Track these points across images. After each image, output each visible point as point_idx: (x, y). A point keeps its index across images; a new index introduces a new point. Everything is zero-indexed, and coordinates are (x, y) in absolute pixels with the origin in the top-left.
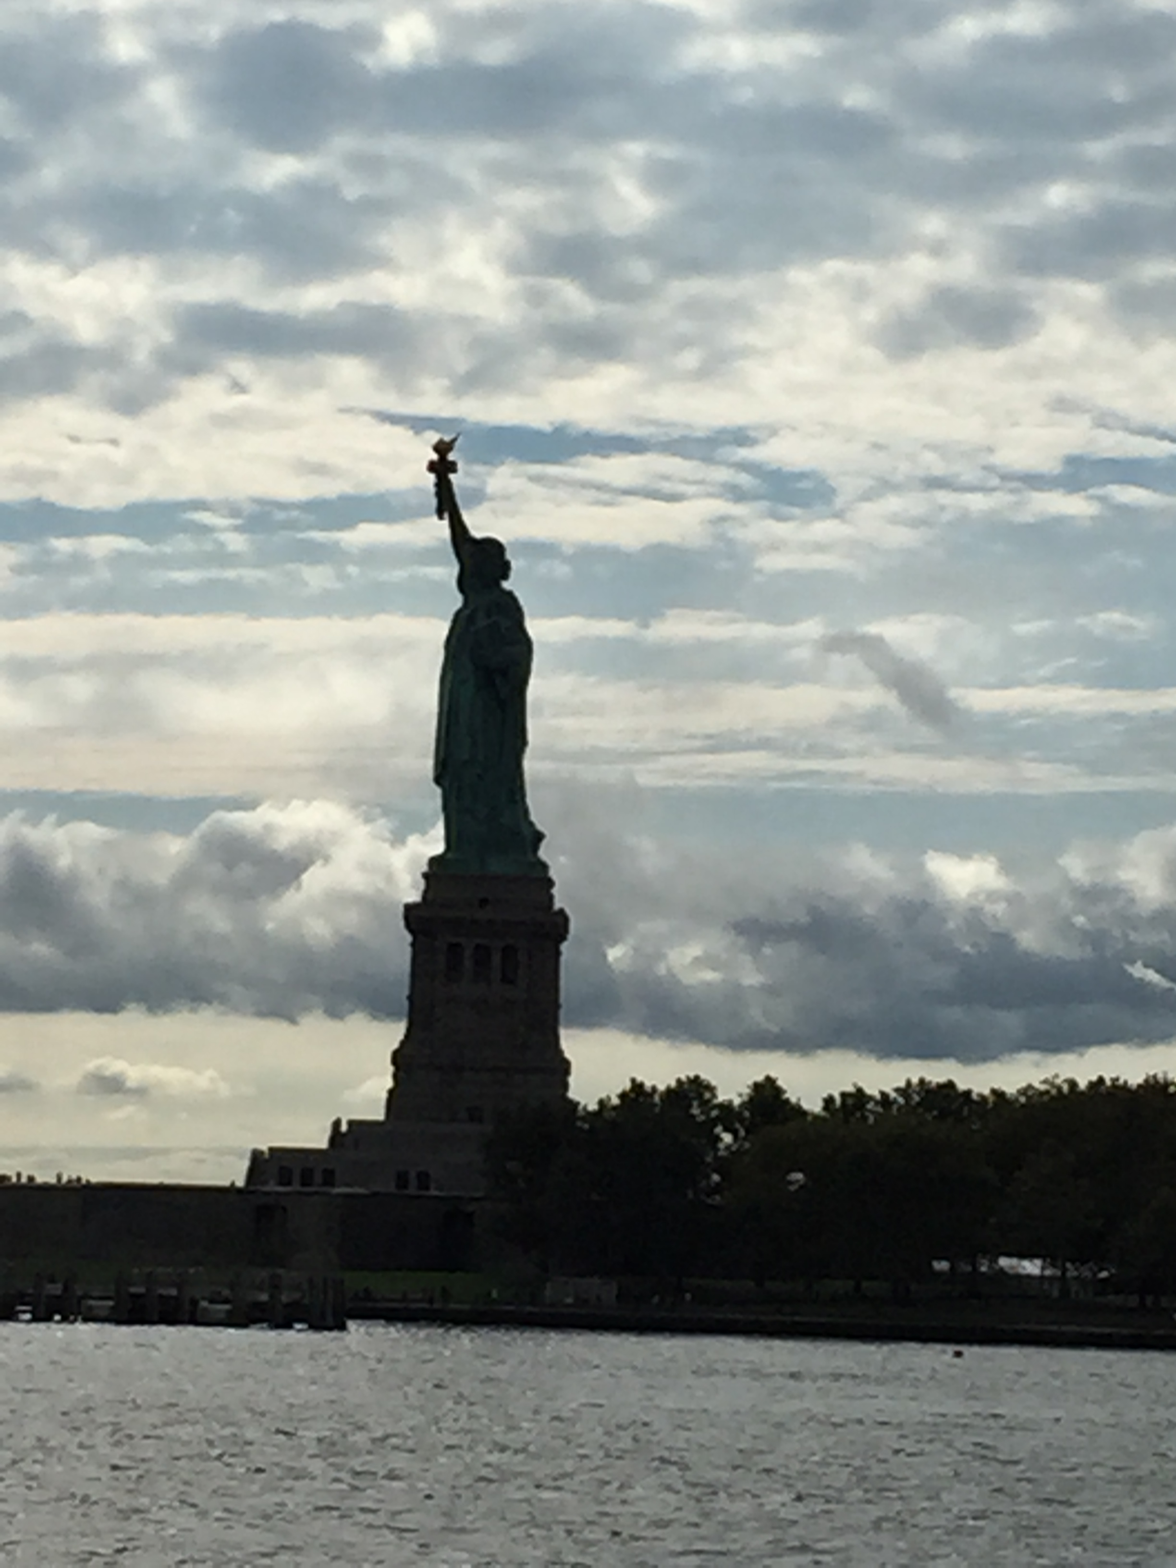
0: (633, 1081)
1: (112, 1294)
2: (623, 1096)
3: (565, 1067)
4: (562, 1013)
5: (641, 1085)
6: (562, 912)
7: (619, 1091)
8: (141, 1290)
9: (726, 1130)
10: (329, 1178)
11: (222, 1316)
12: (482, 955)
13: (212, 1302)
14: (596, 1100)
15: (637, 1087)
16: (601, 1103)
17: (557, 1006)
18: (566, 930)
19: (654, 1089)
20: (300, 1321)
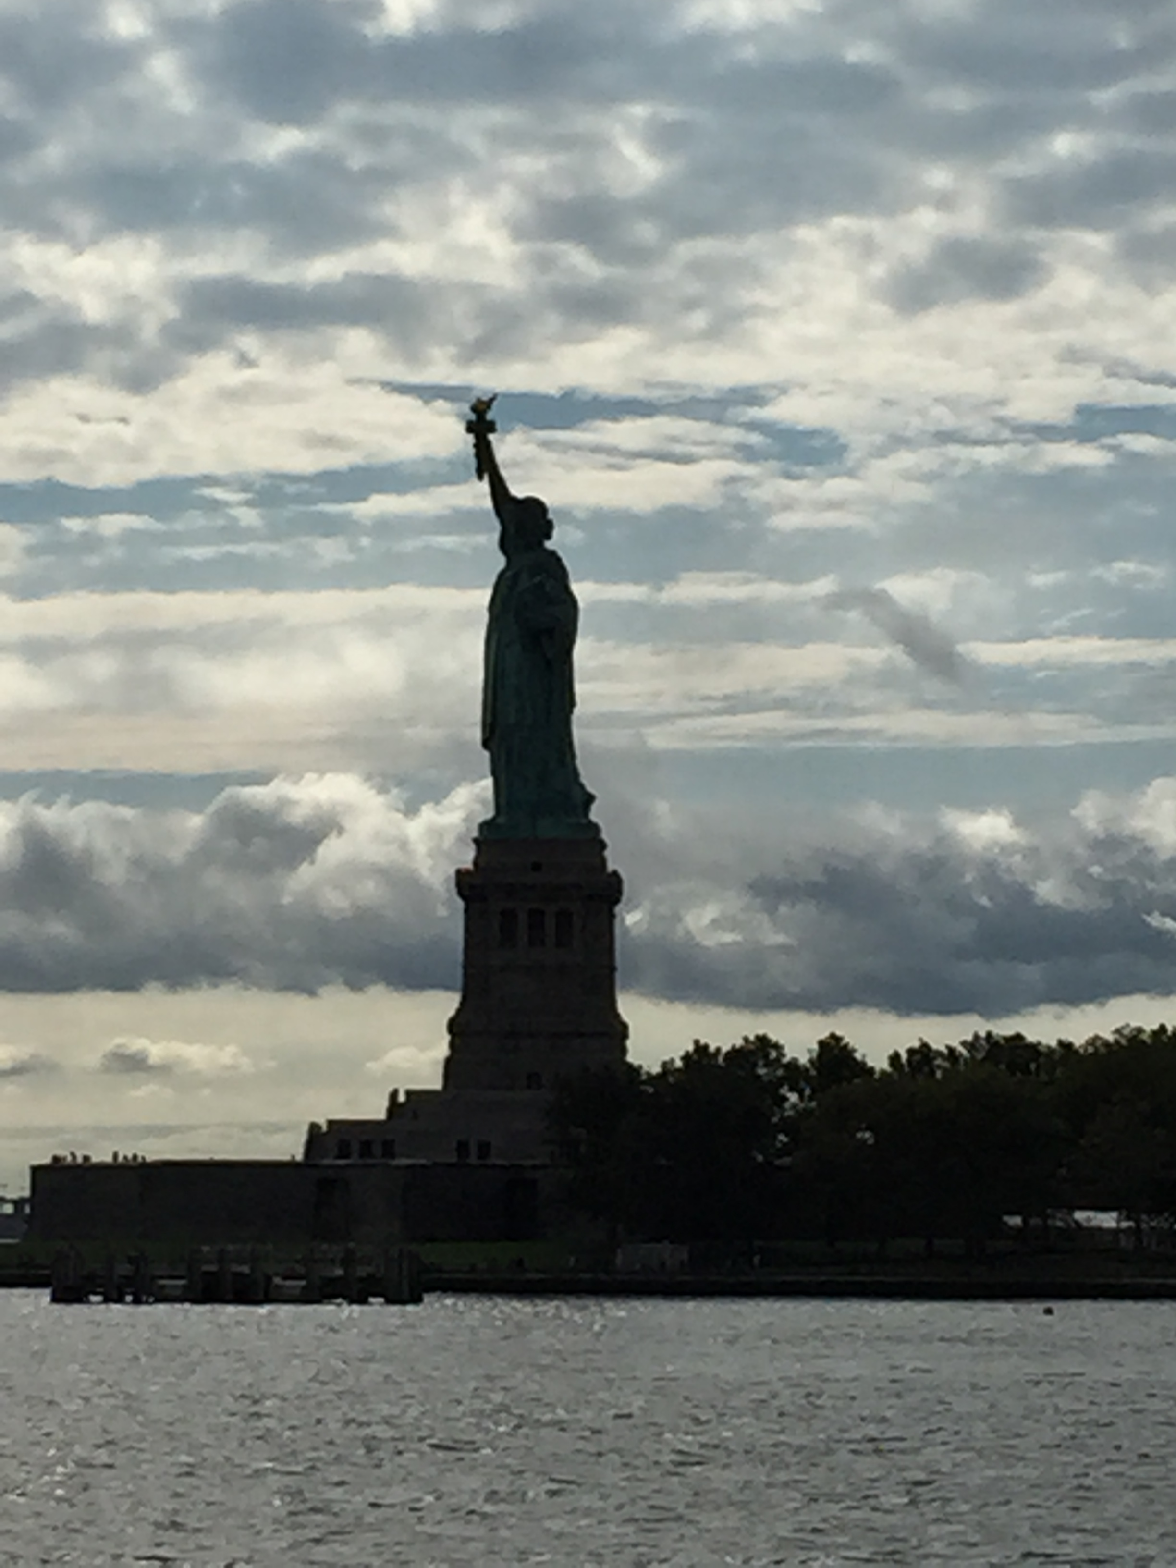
0: (697, 1042)
1: (182, 1273)
2: (686, 1058)
3: (623, 1031)
4: (618, 976)
5: (706, 1047)
6: (615, 873)
7: (682, 1053)
8: (213, 1268)
9: (791, 1090)
10: (389, 1150)
11: (297, 1292)
12: (535, 918)
13: (285, 1278)
14: (659, 1063)
15: (701, 1049)
16: (665, 1064)
17: (613, 969)
18: (619, 892)
19: (718, 1050)
20: (375, 1295)
